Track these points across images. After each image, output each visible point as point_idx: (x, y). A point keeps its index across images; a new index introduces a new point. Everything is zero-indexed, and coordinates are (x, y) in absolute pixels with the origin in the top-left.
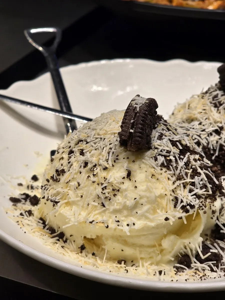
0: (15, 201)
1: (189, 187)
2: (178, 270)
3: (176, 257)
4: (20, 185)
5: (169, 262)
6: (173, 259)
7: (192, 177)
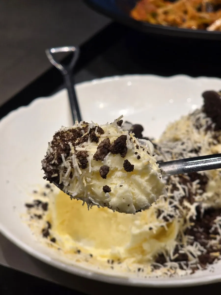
0: (29, 206)
1: (169, 200)
2: (155, 267)
3: (154, 257)
4: (35, 192)
5: (149, 261)
6: (151, 258)
7: (172, 191)
